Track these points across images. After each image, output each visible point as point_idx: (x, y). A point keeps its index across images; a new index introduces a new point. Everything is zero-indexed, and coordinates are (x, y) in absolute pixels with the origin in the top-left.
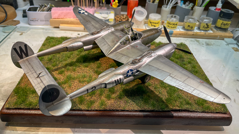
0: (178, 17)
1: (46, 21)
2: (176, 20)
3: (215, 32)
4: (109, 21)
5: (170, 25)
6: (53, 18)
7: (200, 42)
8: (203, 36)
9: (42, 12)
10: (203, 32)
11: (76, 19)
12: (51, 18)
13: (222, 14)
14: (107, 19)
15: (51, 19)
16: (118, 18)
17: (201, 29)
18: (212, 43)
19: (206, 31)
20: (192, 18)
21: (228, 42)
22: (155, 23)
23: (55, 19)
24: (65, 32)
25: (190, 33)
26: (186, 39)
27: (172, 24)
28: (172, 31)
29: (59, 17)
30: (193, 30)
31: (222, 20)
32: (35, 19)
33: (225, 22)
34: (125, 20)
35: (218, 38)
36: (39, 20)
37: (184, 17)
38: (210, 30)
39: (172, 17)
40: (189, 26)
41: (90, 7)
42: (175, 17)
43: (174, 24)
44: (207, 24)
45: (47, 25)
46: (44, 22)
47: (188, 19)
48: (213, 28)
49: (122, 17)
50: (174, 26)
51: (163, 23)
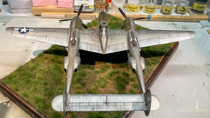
0: (156, 2)
1: (27, 9)
2: (154, 4)
3: (191, 15)
4: (90, 7)
5: (148, 9)
7: (176, 25)
8: (180, 19)
10: (179, 16)
11: (56, 7)
12: (32, 6)
14: (87, 5)
15: (33, 8)
16: (98, 4)
17: (178, 12)
18: (188, 26)
19: (183, 14)
20: (169, 2)
21: (204, 25)
22: (134, 8)
23: (37, 7)
24: (47, 20)
25: (168, 16)
26: (164, 22)
27: (150, 8)
28: (151, 15)
30: (170, 14)
31: (198, 3)
32: (16, 7)
33: (201, 5)
34: (104, 6)
35: (194, 21)
36: (20, 9)
38: (187, 12)
39: (150, 1)
40: (166, 10)
43: (152, 9)
44: (183, 8)
45: (28, 12)
46: (25, 10)
47: (165, 3)
48: (190, 10)
49: (101, 3)
50: (152, 10)
51: (141, 8)
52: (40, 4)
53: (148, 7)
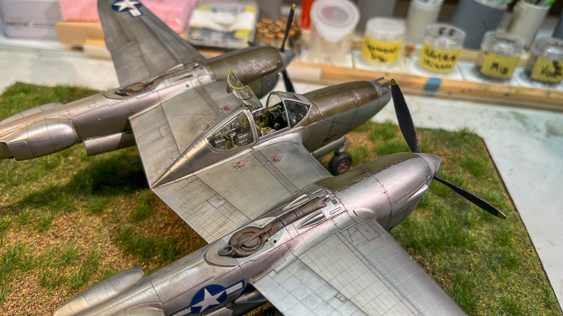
0: (461, 34)
2: (453, 43)
4: (238, 35)
5: (431, 59)
6: (65, 18)
7: (527, 121)
8: (541, 102)
10: (538, 89)
12: (60, 18)
14: (231, 29)
15: (60, 24)
16: (266, 27)
17: (534, 76)
19: (551, 84)
20: (508, 41)
22: (385, 51)
23: (73, 21)
24: (101, 65)
25: (498, 87)
26: (482, 107)
27: (440, 56)
28: (439, 80)
29: (83, 17)
30: (508, 79)
32: (19, 19)
36: (31, 24)
37: (483, 35)
39: (441, 32)
40: (495, 65)
42: (451, 33)
44: (555, 64)
46: (45, 31)
47: (493, 43)
49: (278, 26)
50: (444, 63)
51: (409, 51)
52: (82, 13)
53: (432, 52)
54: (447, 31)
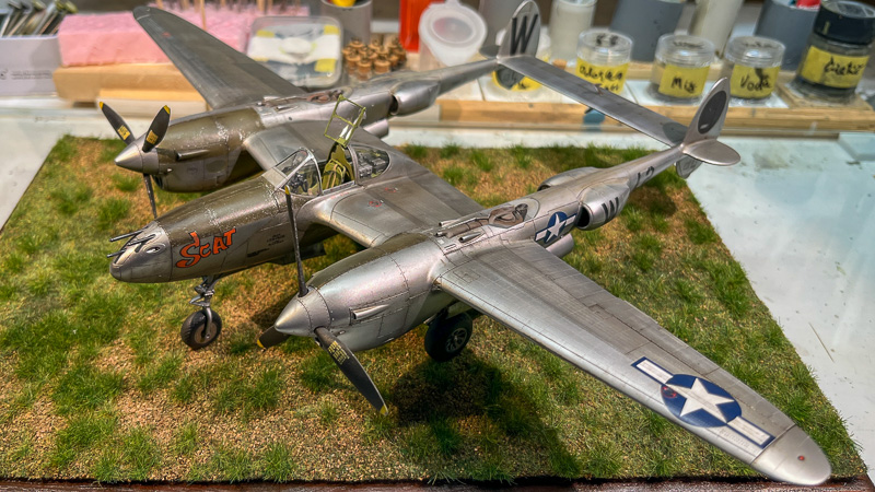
0: (627, 42)
1: (38, 75)
2: (617, 55)
3: (797, 106)
5: (590, 79)
6: (66, 63)
8: (744, 125)
9: (20, 38)
10: (740, 108)
11: (166, 67)
12: (60, 65)
13: (828, 24)
14: (308, 60)
15: (60, 70)
16: (357, 53)
18: (786, 158)
19: (756, 100)
20: (692, 47)
21: (859, 151)
23: (78, 65)
25: (683, 111)
27: (601, 74)
29: (93, 60)
31: (830, 51)
33: (842, 60)
34: (387, 64)
35: (811, 133)
36: (8, 75)
37: (657, 40)
38: (773, 94)
39: (599, 41)
40: (677, 81)
41: (235, 6)
42: (613, 42)
43: (609, 76)
44: (759, 71)
45: (44, 93)
46: (31, 83)
47: (671, 51)
48: (787, 85)
49: (374, 51)
50: (607, 83)
52: (92, 54)
53: (591, 70)
54: (607, 39)
